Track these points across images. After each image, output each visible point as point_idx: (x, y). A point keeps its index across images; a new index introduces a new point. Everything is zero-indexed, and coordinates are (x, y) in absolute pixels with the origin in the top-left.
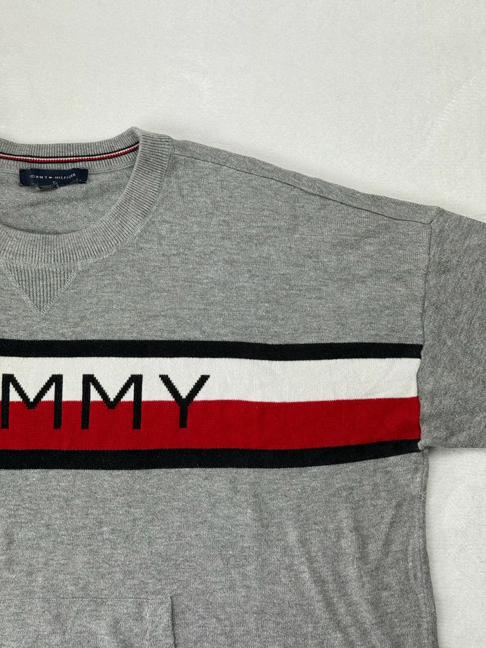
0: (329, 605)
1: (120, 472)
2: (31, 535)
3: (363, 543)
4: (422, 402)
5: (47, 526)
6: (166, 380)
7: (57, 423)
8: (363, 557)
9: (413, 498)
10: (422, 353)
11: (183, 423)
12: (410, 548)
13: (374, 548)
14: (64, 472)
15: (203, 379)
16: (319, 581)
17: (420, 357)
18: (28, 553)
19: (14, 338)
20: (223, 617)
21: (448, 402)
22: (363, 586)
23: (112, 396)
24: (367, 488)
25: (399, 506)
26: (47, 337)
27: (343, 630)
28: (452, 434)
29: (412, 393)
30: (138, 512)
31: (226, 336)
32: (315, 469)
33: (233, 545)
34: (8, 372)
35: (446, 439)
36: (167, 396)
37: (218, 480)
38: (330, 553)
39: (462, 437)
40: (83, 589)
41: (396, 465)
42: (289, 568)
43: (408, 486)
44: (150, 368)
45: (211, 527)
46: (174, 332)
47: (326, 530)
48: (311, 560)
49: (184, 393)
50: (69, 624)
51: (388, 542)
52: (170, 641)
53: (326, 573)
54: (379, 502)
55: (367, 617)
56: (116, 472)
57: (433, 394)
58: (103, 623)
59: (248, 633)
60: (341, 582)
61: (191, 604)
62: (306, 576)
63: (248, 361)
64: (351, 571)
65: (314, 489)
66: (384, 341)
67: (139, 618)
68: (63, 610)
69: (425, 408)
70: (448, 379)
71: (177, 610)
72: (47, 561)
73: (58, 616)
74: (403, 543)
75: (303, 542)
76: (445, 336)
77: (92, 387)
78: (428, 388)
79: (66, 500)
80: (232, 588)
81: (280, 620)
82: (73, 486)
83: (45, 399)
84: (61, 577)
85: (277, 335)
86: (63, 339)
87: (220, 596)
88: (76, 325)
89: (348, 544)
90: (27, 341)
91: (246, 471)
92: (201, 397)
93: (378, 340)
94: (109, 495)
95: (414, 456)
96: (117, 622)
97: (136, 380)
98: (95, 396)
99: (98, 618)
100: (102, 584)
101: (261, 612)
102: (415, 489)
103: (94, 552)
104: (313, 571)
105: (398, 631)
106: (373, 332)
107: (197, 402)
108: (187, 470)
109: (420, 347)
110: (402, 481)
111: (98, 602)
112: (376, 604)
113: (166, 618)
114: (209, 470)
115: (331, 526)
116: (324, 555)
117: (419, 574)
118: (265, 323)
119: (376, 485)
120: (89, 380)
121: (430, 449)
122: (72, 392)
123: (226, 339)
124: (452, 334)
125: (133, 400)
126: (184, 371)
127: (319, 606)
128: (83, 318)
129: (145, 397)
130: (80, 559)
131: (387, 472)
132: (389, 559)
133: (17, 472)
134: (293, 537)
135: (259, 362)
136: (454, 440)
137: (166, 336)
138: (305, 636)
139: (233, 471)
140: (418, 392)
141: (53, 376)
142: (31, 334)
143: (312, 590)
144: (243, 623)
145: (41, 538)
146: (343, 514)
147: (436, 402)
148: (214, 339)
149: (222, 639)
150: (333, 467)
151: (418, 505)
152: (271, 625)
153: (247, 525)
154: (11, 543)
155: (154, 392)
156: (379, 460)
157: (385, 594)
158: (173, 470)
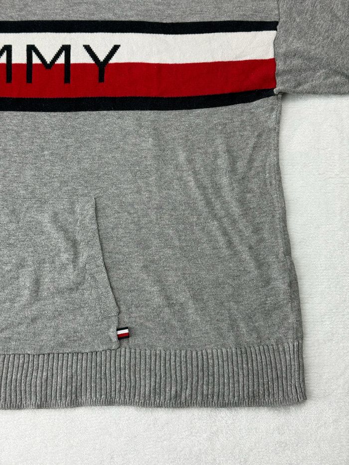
0: (209, 203)
1: (56, 114)
3: (233, 162)
4: (277, 62)
5: (4, 150)
6: (88, 48)
7: (9, 79)
8: (233, 170)
9: (270, 130)
10: (278, 27)
11: (101, 79)
12: (267, 164)
13: (241, 165)
14: (15, 113)
15: (116, 48)
16: (202, 187)
17: (276, 30)
20: (132, 212)
21: (297, 62)
22: (233, 190)
23: (48, 60)
24: (237, 124)
25: (260, 135)
27: (219, 220)
28: (300, 84)
29: (270, 56)
30: (70, 141)
31: (132, 17)
32: (199, 111)
33: (138, 163)
35: (295, 87)
36: (89, 60)
37: (129, 118)
38: (209, 168)
39: (306, 86)
40: (32, 192)
41: (258, 107)
42: (180, 179)
43: (266, 121)
44: (77, 40)
45: (123, 151)
46: (93, 14)
47: (206, 153)
48: (195, 173)
49: (102, 58)
50: (22, 215)
51: (251, 161)
52: (95, 227)
53: (207, 182)
54: (245, 133)
55: (236, 210)
56: (53, 114)
57: (286, 56)
58: (46, 215)
59: (151, 222)
60: (217, 189)
61: (109, 203)
62: (192, 184)
63: (149, 35)
64: (225, 181)
65: (198, 125)
66: (250, 20)
67: (72, 212)
68: (17, 207)
69: (280, 66)
70: (297, 45)
71: (99, 207)
72: (5, 174)
73: (13, 211)
74: (262, 161)
75: (190, 161)
76: (295, 15)
78: (282, 51)
79: (17, 133)
80: (139, 192)
81: (173, 213)
82: (22, 123)
84: (15, 185)
85: (170, 16)
86: (11, 20)
87: (129, 198)
88: (21, 10)
89: (223, 162)
91: (147, 112)
92: (114, 60)
93: (245, 19)
94: (49, 129)
95: (271, 99)
96: (56, 214)
98: (36, 60)
99: (42, 212)
100: (45, 190)
101: (160, 208)
102: (271, 124)
103: (39, 169)
104: (197, 180)
105: (258, 220)
106: (241, 13)
107: (111, 64)
108: (105, 112)
109: (276, 23)
110: (262, 119)
111: (43, 202)
112: (242, 202)
113: (92, 212)
114: (121, 112)
115: (210, 150)
116: (205, 170)
117: (274, 182)
118: (161, 7)
119: (243, 121)
120: (31, 49)
121: (284, 95)
122: (20, 57)
123: (132, 19)
124: (300, 13)
125: (64, 63)
126: (101, 43)
127: (201, 204)
128: (26, 5)
129: (73, 61)
130: (29, 173)
131: (252, 113)
132: (253, 172)
134: (182, 157)
135: (157, 35)
136: (300, 88)
137: (87, 18)
138: (191, 224)
139: (138, 113)
140: (275, 55)
141: (5, 46)
143: (196, 193)
144: (147, 215)
146: (219, 141)
147: (288, 62)
148: (123, 19)
149: (132, 226)
150: (211, 109)
151: (273, 134)
152: (166, 216)
153: (149, 149)
155: (79, 57)
156: (246, 104)
157: (249, 195)
158: (94, 112)
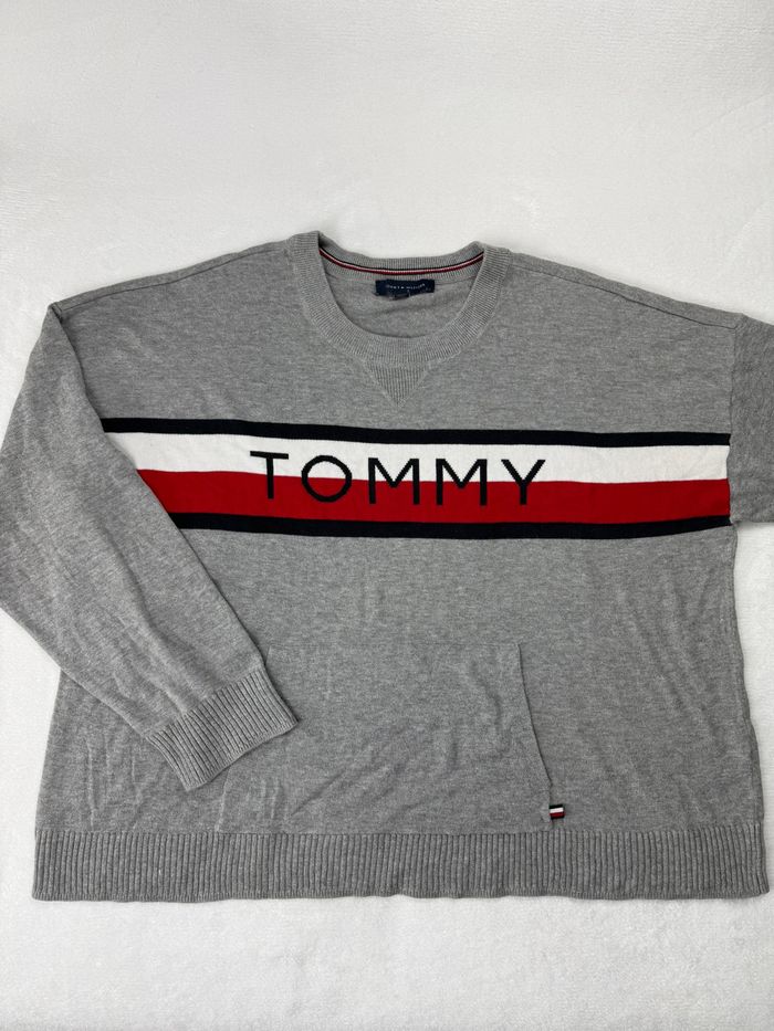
0: (654, 653)
1: (471, 541)
2: (398, 592)
3: (682, 601)
4: (730, 483)
5: (412, 585)
6: (507, 463)
7: (416, 500)
8: (683, 615)
9: (724, 565)
10: (731, 441)
11: (523, 500)
12: (721, 606)
13: (691, 607)
14: (424, 540)
15: (540, 463)
16: (646, 634)
17: (729, 444)
18: (397, 607)
19: (377, 427)
20: (564, 662)
21: (753, 483)
22: (683, 638)
23: (461, 477)
24: (686, 557)
25: (712, 571)
26: (405, 427)
27: (666, 674)
28: (757, 511)
29: (722, 475)
30: (488, 575)
31: (559, 425)
32: (640, 541)
33: (569, 603)
34: (374, 456)
35: (752, 514)
36: (509, 478)
37: (557, 547)
38: (653, 611)
39: (765, 513)
40: (445, 636)
41: (709, 537)
42: (619, 623)
43: (719, 555)
44: (494, 454)
45: (551, 588)
46: (513, 423)
47: (650, 592)
48: (638, 617)
49: (523, 475)
50: (435, 664)
51: (703, 602)
52: (520, 681)
53: (650, 627)
54: (695, 568)
55: (686, 663)
56: (467, 542)
57: (740, 476)
58: (463, 666)
59: (586, 675)
60: (663, 634)
61: (536, 651)
62: (634, 629)
63: (578, 448)
64: (672, 626)
65: (639, 557)
66: (697, 431)
67: (493, 662)
68: (429, 654)
69: (734, 488)
70: (754, 464)
71: (525, 655)
72: (414, 613)
73: (425, 659)
74: (715, 603)
75: (631, 602)
76: (749, 426)
77: (444, 470)
78: (737, 470)
79: (427, 564)
80: (570, 638)
81: (612, 665)
82: (432, 552)
83: (405, 479)
84: (425, 626)
85: (602, 425)
86: (417, 428)
87: (559, 646)
88: (428, 416)
89: (670, 604)
90: (388, 431)
91: (579, 541)
92: (538, 478)
93: (692, 430)
94: (462, 560)
95: (725, 530)
96: (475, 664)
97: (482, 464)
98: (447, 477)
99: (459, 661)
100: (460, 634)
101: (596, 658)
102: (724, 558)
103: (452, 607)
104: (640, 626)
105: (711, 675)
106: (687, 423)
107: (535, 483)
108: (528, 540)
109: (729, 436)
110: (714, 551)
111: (458, 647)
112: (694, 653)
113: (516, 663)
114: (547, 540)
115: (654, 589)
116: (649, 613)
117: (729, 629)
118: (592, 414)
119: (692, 554)
120: (441, 464)
121: (738, 522)
122: (428, 474)
123: (558, 429)
124: (755, 425)
125: (479, 481)
126: (523, 457)
127: (645, 655)
128: (433, 411)
129: (490, 478)
130: (441, 613)
131: (701, 543)
132: (704, 616)
133: (385, 540)
134: (621, 596)
135: (589, 448)
136: (758, 516)
137: (505, 427)
138: (633, 679)
139: (568, 542)
140: (728, 474)
141: (411, 460)
142: (391, 425)
143: (640, 642)
144: (581, 667)
145: (407, 595)
146: (665, 578)
147: (743, 483)
148: (548, 429)
149: (563, 680)
150: (655, 539)
151: (728, 570)
152: (604, 669)
153: (582, 586)
154: (383, 598)
155: (497, 474)
156: (694, 533)
157: (701, 644)
158: (516, 540)
